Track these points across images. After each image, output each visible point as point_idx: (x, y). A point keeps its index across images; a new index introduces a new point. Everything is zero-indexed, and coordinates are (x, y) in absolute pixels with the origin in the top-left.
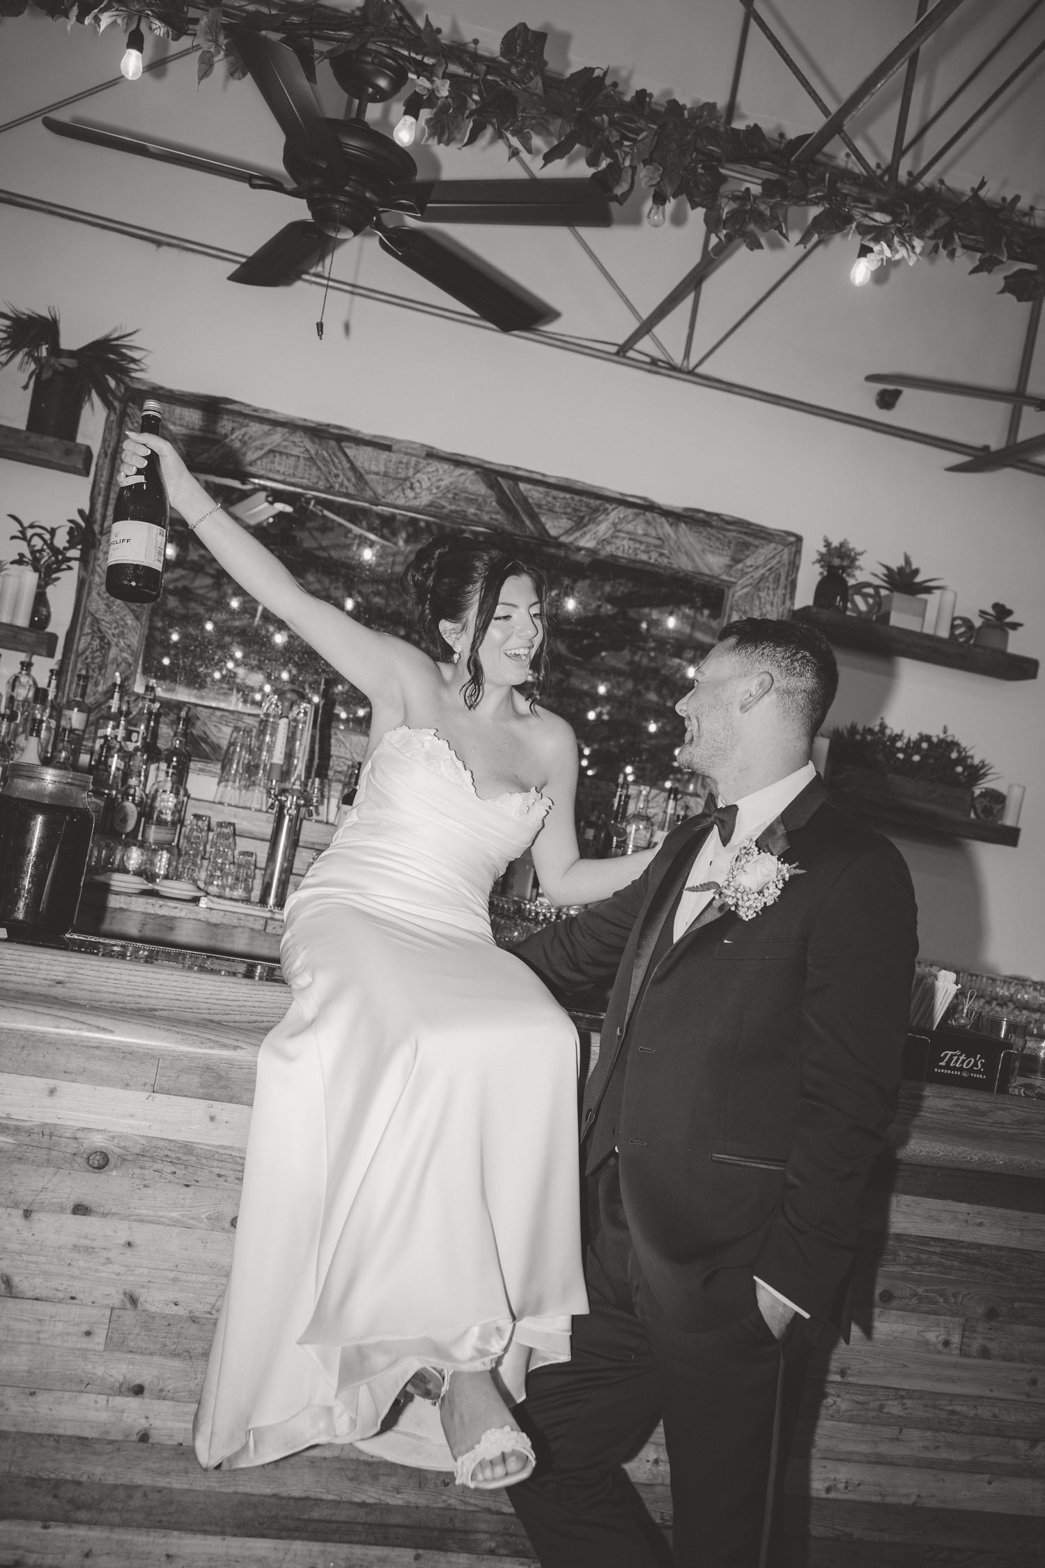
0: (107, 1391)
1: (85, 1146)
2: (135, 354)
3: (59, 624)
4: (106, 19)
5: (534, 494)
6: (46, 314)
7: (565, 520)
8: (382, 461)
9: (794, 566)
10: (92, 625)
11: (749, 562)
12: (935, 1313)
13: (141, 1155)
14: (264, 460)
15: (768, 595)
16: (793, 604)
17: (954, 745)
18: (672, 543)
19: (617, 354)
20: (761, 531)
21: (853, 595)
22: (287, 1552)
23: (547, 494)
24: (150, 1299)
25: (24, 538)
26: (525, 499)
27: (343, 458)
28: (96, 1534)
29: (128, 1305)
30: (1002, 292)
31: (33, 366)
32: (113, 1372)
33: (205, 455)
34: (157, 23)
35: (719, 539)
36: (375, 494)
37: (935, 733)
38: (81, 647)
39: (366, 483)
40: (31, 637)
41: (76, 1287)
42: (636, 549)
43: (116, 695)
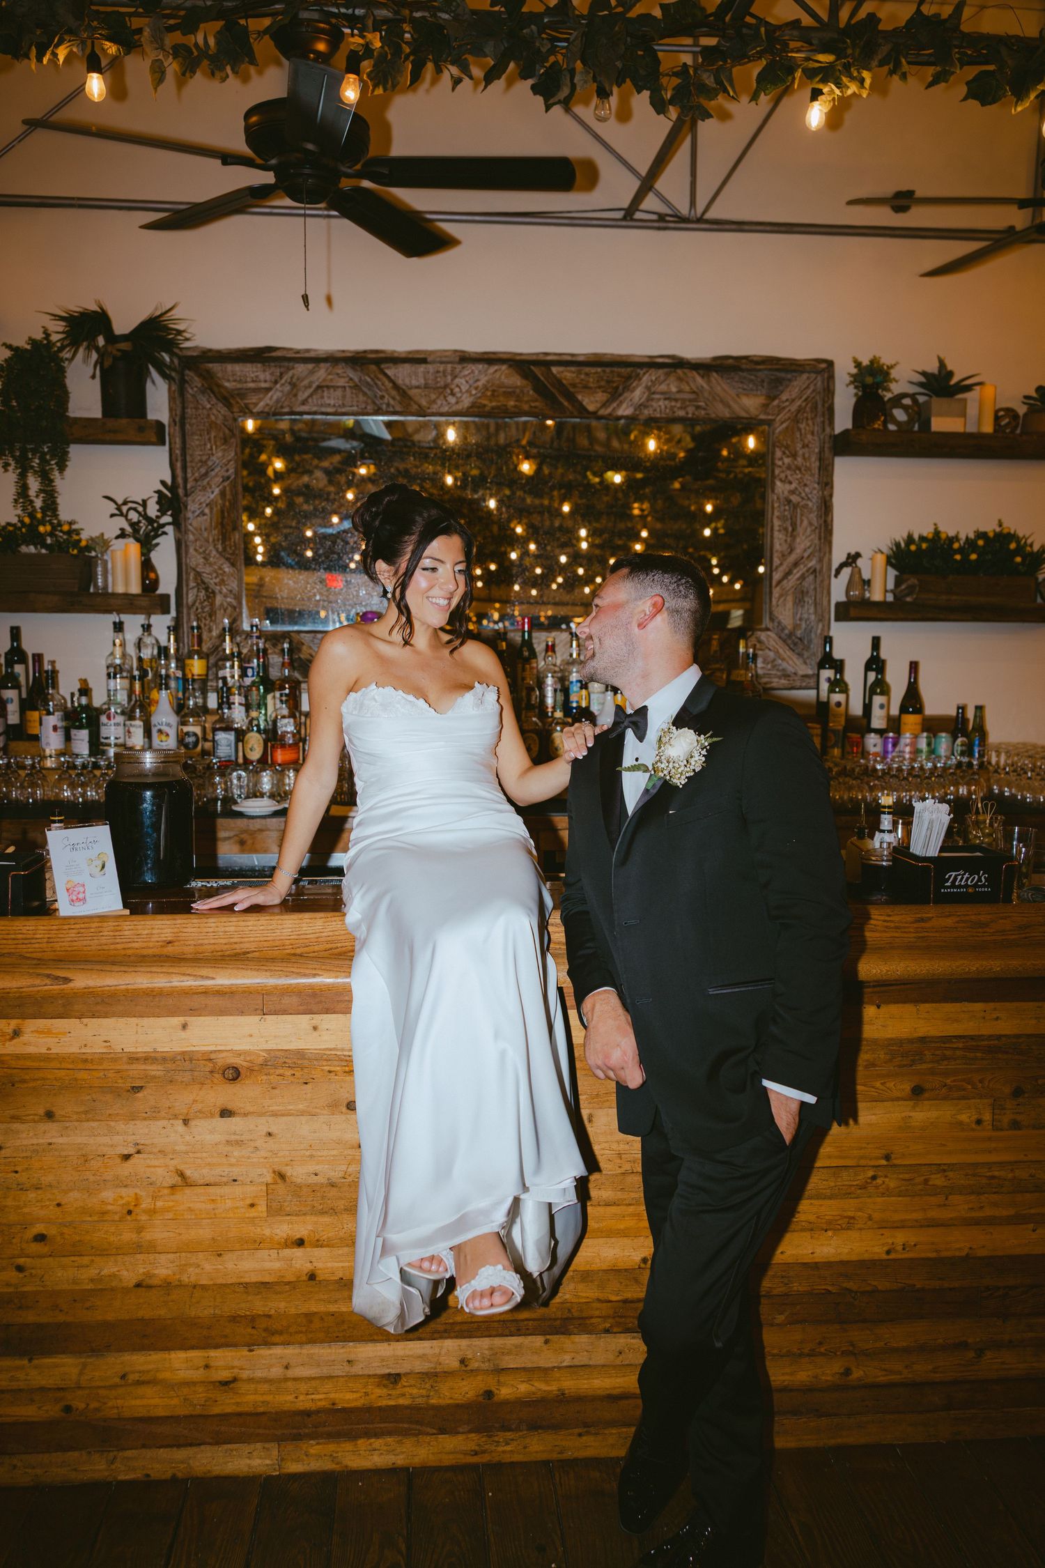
0: (277, 1246)
1: (219, 1064)
2: (181, 327)
3: (167, 585)
4: (62, 53)
5: (567, 375)
6: (95, 308)
7: (600, 394)
8: (421, 375)
9: (829, 391)
10: (195, 579)
11: (784, 397)
12: (964, 1098)
13: (265, 1064)
14: (314, 397)
15: (808, 425)
16: (833, 429)
17: (1011, 537)
18: (706, 395)
19: (624, 218)
20: (791, 364)
21: (891, 409)
22: (441, 1348)
23: (579, 372)
24: (295, 1174)
25: (122, 514)
26: (559, 382)
27: (385, 380)
28: (290, 1351)
29: (279, 1181)
30: (965, 99)
31: (95, 356)
32: (278, 1231)
33: (262, 404)
34: (107, 44)
35: (751, 381)
36: (419, 406)
37: (990, 527)
38: (191, 599)
39: (410, 398)
40: (144, 602)
41: (235, 1172)
42: (672, 408)
43: (227, 638)
